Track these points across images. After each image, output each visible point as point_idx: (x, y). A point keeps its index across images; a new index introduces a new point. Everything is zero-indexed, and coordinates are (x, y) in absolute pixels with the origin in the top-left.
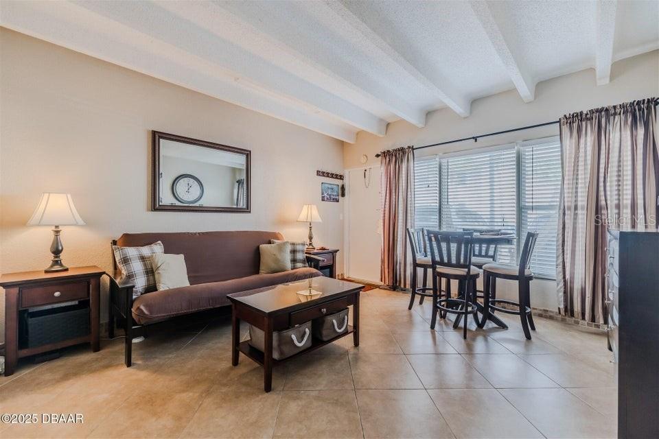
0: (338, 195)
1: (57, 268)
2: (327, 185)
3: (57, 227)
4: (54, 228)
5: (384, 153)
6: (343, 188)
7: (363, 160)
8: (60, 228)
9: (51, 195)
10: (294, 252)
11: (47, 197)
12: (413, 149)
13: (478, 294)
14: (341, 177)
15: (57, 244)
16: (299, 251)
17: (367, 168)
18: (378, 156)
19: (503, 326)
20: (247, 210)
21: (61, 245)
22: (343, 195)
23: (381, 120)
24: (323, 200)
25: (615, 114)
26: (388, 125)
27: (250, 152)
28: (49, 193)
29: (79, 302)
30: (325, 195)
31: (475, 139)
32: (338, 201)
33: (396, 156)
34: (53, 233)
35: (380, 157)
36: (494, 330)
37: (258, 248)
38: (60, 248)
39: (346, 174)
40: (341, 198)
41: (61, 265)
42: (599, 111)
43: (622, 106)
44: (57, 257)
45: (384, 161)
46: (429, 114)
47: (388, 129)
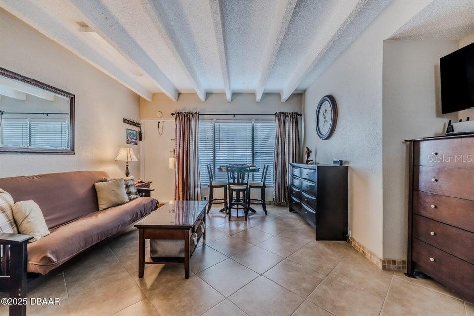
0: (136, 140)
2: (130, 131)
5: (178, 113)
6: (140, 133)
7: (159, 115)
10: (127, 186)
12: (199, 114)
13: (241, 198)
14: (138, 125)
16: (132, 185)
17: (161, 121)
18: (173, 114)
19: (254, 212)
20: (72, 151)
22: (141, 139)
24: (128, 143)
25: (287, 116)
26: (180, 94)
27: (74, 96)
30: (129, 139)
31: (234, 115)
32: (137, 144)
33: (187, 116)
35: (175, 116)
36: (251, 214)
37: (94, 186)
39: (143, 123)
40: (138, 141)
42: (283, 113)
43: (290, 113)
45: (178, 118)
46: (208, 94)
47: (180, 97)
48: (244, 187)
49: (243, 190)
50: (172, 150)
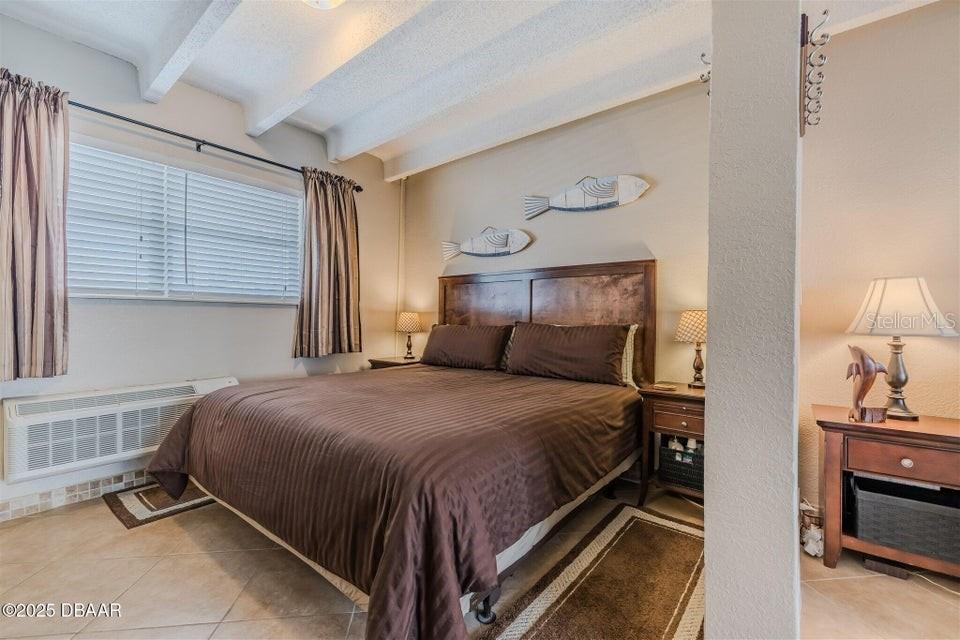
1: (895, 411)
3: (896, 338)
4: (890, 340)
8: (903, 340)
9: (889, 281)
11: (882, 286)
15: (898, 368)
21: (905, 371)
28: (886, 279)
29: (941, 488)
34: (889, 349)
38: (903, 377)
41: (905, 408)
44: (897, 392)
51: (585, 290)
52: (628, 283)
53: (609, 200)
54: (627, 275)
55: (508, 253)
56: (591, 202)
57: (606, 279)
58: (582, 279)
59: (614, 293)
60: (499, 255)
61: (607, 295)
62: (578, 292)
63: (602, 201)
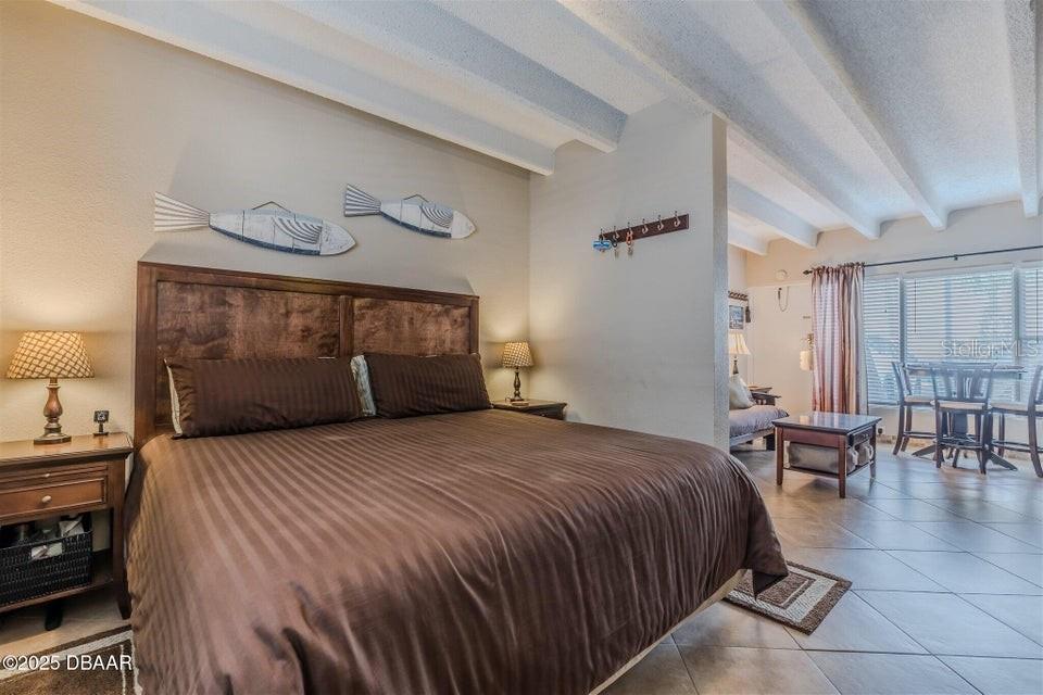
0: (742, 321)
2: (733, 308)
5: (818, 269)
6: (748, 310)
7: (780, 276)
12: (863, 265)
14: (743, 297)
17: (784, 286)
18: (807, 272)
22: (748, 320)
23: (811, 228)
24: (730, 327)
26: (820, 234)
30: (733, 320)
31: (956, 257)
32: (742, 328)
33: (844, 272)
35: (811, 274)
39: (752, 292)
40: (745, 324)
45: (818, 278)
46: (884, 225)
47: (821, 239)
48: (978, 406)
49: (977, 413)
50: (806, 336)
51: (418, 316)
52: (458, 313)
53: (443, 230)
54: (457, 307)
55: (317, 254)
56: (427, 225)
57: (438, 307)
58: (416, 305)
59: (446, 324)
60: (299, 252)
61: (441, 323)
62: (412, 319)
63: (437, 228)
